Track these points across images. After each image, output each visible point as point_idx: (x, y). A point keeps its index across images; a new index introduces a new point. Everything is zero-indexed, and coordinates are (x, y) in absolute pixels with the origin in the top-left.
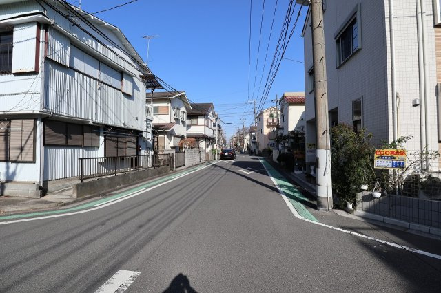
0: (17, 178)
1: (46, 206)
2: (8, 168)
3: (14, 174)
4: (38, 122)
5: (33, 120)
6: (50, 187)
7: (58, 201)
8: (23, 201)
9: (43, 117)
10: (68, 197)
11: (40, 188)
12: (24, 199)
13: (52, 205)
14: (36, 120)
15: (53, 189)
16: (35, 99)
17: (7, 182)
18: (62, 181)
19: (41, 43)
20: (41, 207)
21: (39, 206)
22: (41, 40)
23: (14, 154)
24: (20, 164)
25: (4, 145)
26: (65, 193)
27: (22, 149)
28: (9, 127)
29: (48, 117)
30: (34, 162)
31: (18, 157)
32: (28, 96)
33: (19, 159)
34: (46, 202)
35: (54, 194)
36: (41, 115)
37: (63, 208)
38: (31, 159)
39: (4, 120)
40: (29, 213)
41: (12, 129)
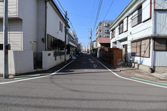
0: (144, 63)
1: (151, 78)
2: (141, 59)
3: (142, 61)
4: (151, 40)
5: (149, 40)
6: (156, 69)
7: (158, 77)
8: (144, 73)
9: (154, 37)
10: (164, 77)
11: (151, 69)
12: (144, 72)
13: (154, 78)
14: (150, 39)
15: (158, 71)
16: (150, 30)
17: (140, 64)
18: (163, 68)
19: (152, 4)
20: (149, 78)
21: (148, 77)
22: (152, 3)
23: (142, 53)
24: (144, 58)
25: (139, 50)
26: (163, 74)
27: (145, 52)
28: (141, 43)
29: (156, 37)
30: (149, 57)
31: (144, 55)
32: (147, 30)
33: (144, 56)
34: (152, 76)
35: (158, 73)
36: (153, 36)
37: (159, 81)
38: (148, 56)
39: (139, 41)
40: (143, 79)
41: (142, 44)
